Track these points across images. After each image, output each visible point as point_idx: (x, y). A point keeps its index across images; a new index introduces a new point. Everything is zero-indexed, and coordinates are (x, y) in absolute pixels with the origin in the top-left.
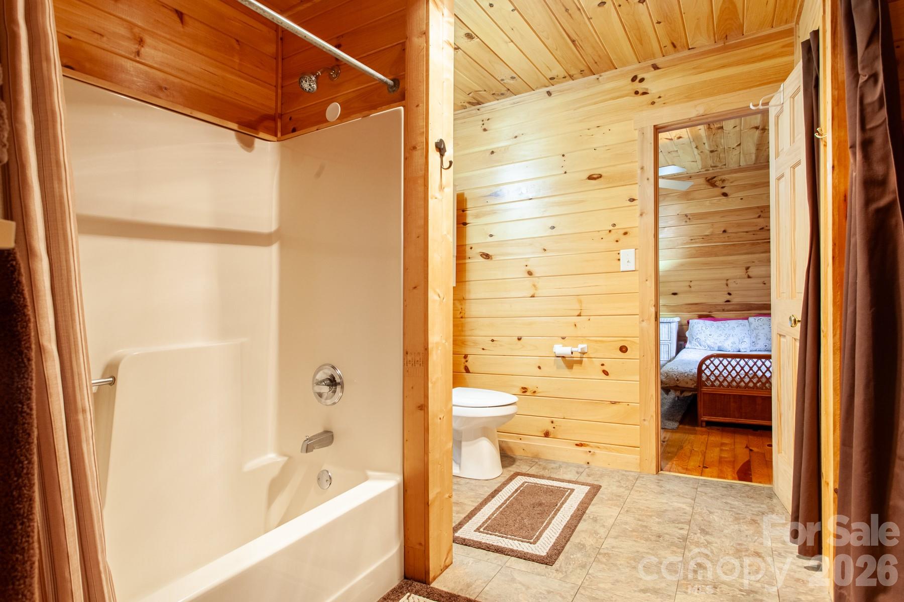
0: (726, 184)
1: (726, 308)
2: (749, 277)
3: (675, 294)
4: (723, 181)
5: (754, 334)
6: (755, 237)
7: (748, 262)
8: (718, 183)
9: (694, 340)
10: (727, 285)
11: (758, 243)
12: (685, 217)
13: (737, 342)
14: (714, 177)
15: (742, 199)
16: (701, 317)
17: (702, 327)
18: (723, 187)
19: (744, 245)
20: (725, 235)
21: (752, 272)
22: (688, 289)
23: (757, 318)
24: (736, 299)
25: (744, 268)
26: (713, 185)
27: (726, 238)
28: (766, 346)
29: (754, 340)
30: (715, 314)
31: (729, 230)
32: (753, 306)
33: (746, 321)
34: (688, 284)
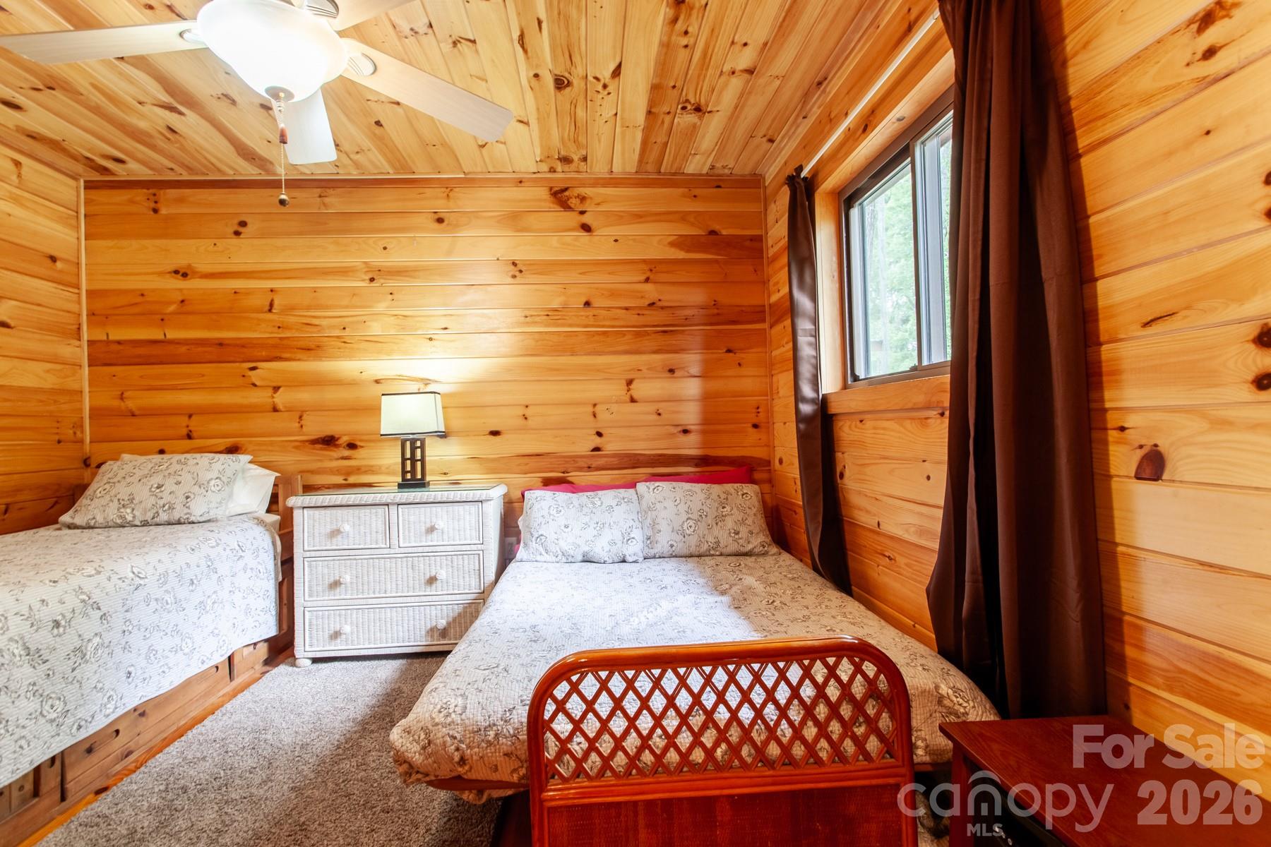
0: (587, 206)
1: (595, 463)
2: (633, 400)
3: (495, 433)
4: (583, 199)
5: (649, 521)
6: (642, 320)
7: (630, 371)
8: (574, 202)
9: (534, 538)
10: (595, 416)
11: (647, 333)
12: (513, 267)
13: (617, 536)
14: (566, 189)
15: (616, 241)
16: (548, 483)
17: (550, 507)
18: (582, 213)
19: (623, 334)
20: (590, 312)
21: (640, 389)
22: (521, 422)
23: (652, 485)
24: (612, 446)
25: (624, 382)
26: (565, 205)
27: (592, 318)
28: (672, 546)
29: (649, 533)
30: (576, 477)
31: (596, 303)
32: (641, 458)
33: (632, 491)
34: (521, 411)
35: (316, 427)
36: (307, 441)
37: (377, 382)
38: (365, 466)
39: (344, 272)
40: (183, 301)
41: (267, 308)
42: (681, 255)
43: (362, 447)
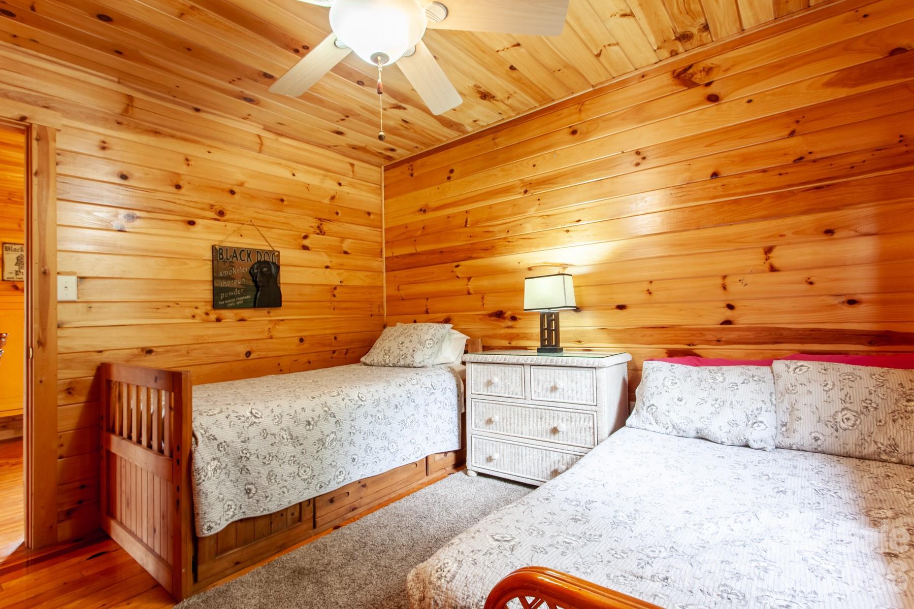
0: (714, 76)
1: (725, 336)
2: (773, 269)
3: (621, 307)
4: (708, 70)
5: (786, 404)
6: (785, 179)
7: (770, 237)
8: (699, 78)
9: (645, 408)
10: (724, 288)
11: (793, 193)
12: (636, 156)
13: (741, 417)
14: (690, 67)
15: (750, 101)
16: (673, 355)
17: (665, 379)
18: (708, 84)
19: (760, 199)
20: (718, 183)
21: (780, 257)
22: (645, 296)
23: (793, 364)
24: (745, 318)
25: (762, 250)
26: (689, 83)
27: (720, 189)
28: (817, 439)
29: (786, 418)
30: (702, 349)
31: (724, 172)
32: (784, 333)
33: (766, 369)
34: (646, 286)
35: (492, 304)
36: (486, 315)
37: (530, 269)
38: (522, 333)
39: (507, 190)
40: (424, 228)
41: (464, 225)
42: (842, 93)
43: (520, 319)
